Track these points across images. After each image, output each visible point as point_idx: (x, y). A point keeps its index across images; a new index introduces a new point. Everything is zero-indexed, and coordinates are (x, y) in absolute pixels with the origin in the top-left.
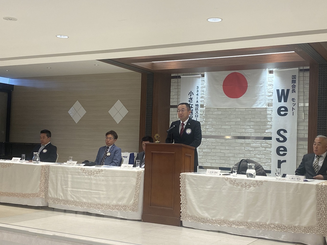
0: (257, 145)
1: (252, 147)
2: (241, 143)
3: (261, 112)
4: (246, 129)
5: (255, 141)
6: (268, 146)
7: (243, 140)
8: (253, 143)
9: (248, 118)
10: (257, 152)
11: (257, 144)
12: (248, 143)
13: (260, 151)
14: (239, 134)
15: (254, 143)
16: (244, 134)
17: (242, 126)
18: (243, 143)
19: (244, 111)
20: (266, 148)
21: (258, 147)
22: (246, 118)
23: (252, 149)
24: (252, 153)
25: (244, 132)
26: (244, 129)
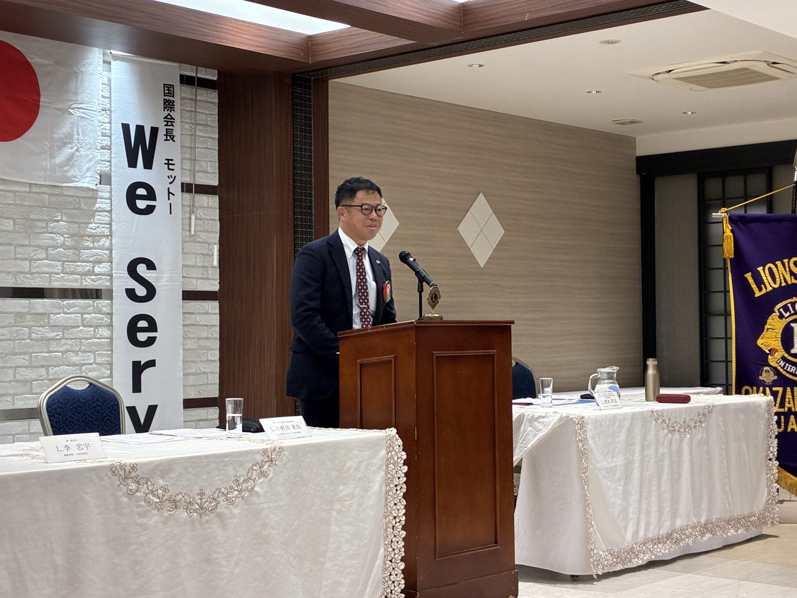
0: (71, 319)
1: (54, 327)
2: (18, 312)
3: (80, 201)
4: (35, 260)
5: (65, 303)
6: (103, 319)
7: (25, 302)
8: (58, 311)
9: (39, 220)
10: (70, 342)
11: (68, 315)
12: (42, 311)
13: (81, 339)
14: (10, 278)
15: (61, 311)
16: (27, 278)
17: (19, 250)
18: (24, 314)
19: (25, 192)
20: (97, 326)
21: (73, 327)
22: (32, 220)
23: (55, 334)
24: (55, 349)
25: (26, 273)
26: (26, 259)
